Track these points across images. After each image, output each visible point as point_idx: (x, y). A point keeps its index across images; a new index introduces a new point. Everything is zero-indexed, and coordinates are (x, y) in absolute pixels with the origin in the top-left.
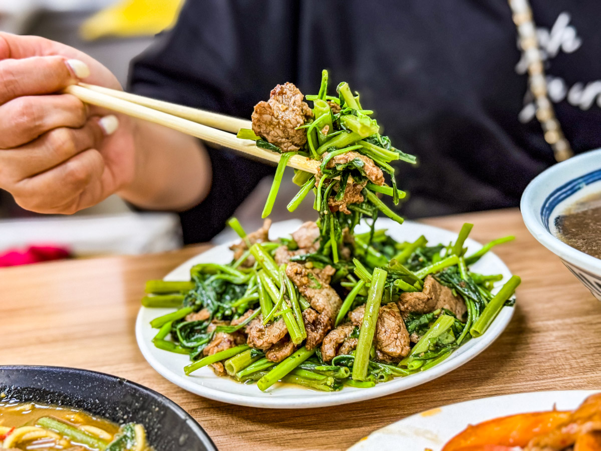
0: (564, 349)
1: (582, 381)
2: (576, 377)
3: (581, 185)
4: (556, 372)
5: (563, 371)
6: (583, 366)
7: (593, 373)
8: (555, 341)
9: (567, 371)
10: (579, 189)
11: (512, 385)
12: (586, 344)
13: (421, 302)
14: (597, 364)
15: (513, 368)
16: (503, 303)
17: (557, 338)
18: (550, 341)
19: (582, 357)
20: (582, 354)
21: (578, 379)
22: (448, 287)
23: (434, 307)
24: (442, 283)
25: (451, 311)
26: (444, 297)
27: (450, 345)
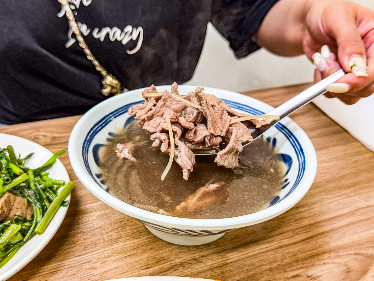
0: (101, 226)
1: (109, 252)
2: (106, 249)
3: (111, 119)
4: (94, 246)
5: (99, 245)
6: (111, 239)
7: (117, 244)
8: (96, 220)
9: (101, 244)
10: (111, 121)
11: (66, 262)
12: (115, 221)
14: (119, 236)
15: (68, 247)
16: (60, 203)
17: (98, 217)
18: (93, 220)
19: (112, 231)
20: (112, 228)
21: (107, 250)
22: (22, 197)
23: (7, 217)
24: (18, 194)
25: (22, 215)
26: (17, 206)
27: (18, 244)
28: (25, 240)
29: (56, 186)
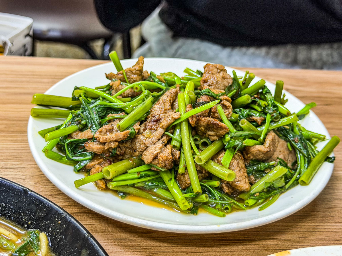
11: (325, 225)
13: (261, 153)
16: (324, 159)
22: (285, 140)
23: (271, 157)
24: (281, 136)
25: (284, 160)
26: (280, 149)
27: (280, 189)
28: (287, 187)
29: (314, 140)
